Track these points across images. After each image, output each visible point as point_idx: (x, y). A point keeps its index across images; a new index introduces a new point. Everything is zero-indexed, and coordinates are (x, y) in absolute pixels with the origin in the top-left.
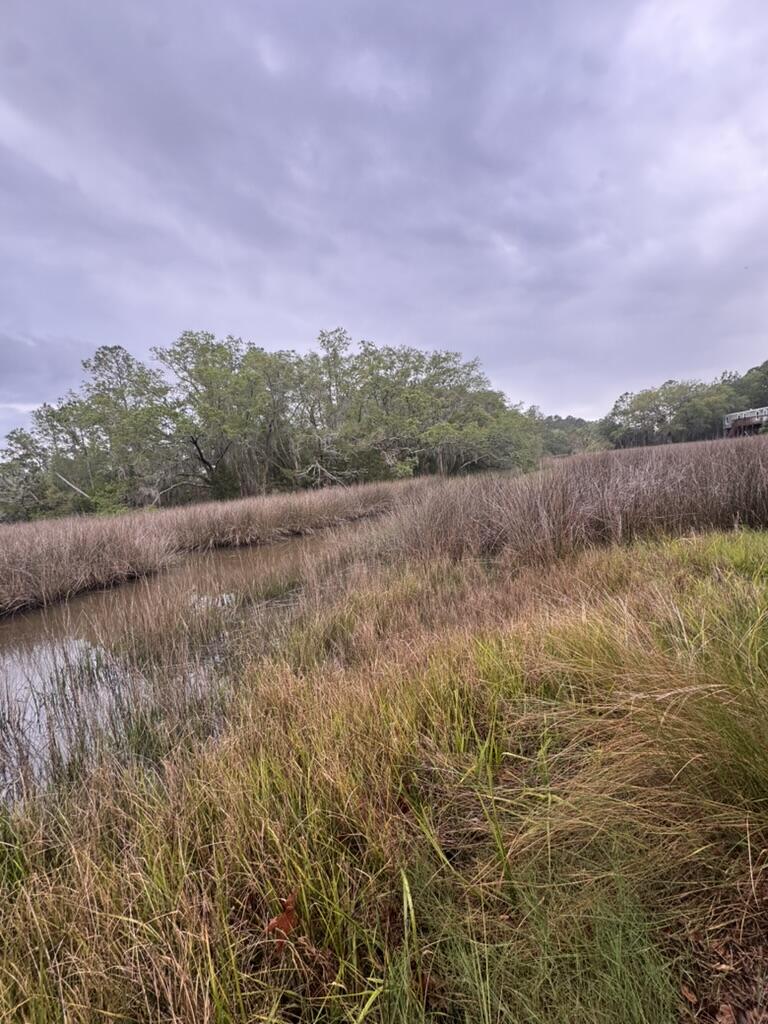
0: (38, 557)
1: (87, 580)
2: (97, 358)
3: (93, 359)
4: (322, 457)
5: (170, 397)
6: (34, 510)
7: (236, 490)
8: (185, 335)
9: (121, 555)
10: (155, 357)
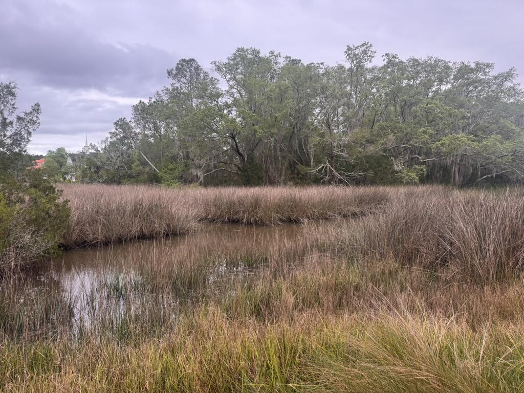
0: (112, 211)
1: (137, 231)
2: (177, 68)
3: (174, 69)
4: (332, 158)
5: (222, 101)
6: (124, 177)
7: (260, 178)
8: (238, 51)
9: (161, 217)
10: (214, 69)
